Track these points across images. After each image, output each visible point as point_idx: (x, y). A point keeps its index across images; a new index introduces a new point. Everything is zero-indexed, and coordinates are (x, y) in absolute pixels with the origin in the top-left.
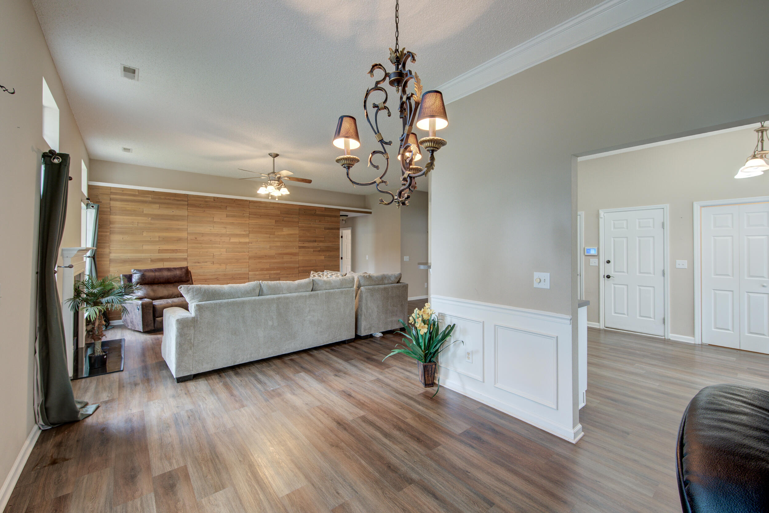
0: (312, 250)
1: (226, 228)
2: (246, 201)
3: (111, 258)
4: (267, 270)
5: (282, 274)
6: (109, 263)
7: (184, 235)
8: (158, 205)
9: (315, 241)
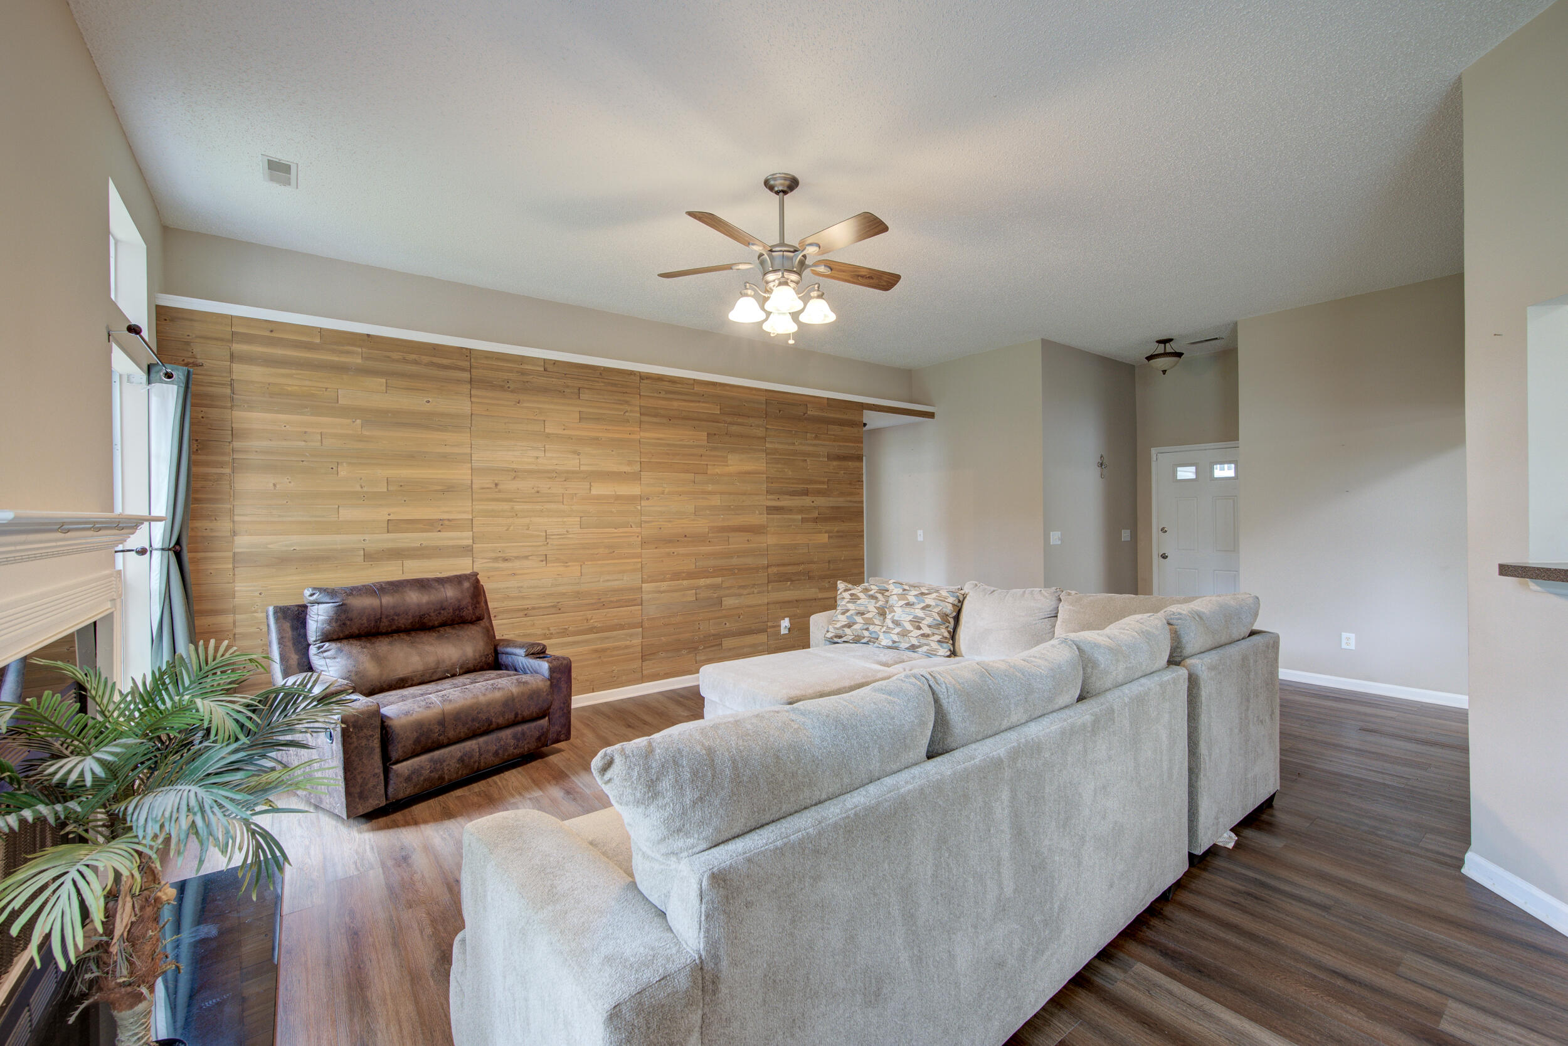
0: (800, 517)
1: (579, 454)
2: (632, 373)
3: (237, 550)
4: (691, 575)
5: (728, 588)
6: (231, 566)
7: (460, 474)
8: (384, 380)
9: (806, 493)
